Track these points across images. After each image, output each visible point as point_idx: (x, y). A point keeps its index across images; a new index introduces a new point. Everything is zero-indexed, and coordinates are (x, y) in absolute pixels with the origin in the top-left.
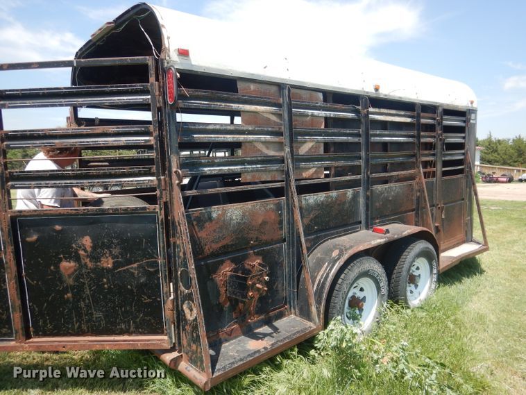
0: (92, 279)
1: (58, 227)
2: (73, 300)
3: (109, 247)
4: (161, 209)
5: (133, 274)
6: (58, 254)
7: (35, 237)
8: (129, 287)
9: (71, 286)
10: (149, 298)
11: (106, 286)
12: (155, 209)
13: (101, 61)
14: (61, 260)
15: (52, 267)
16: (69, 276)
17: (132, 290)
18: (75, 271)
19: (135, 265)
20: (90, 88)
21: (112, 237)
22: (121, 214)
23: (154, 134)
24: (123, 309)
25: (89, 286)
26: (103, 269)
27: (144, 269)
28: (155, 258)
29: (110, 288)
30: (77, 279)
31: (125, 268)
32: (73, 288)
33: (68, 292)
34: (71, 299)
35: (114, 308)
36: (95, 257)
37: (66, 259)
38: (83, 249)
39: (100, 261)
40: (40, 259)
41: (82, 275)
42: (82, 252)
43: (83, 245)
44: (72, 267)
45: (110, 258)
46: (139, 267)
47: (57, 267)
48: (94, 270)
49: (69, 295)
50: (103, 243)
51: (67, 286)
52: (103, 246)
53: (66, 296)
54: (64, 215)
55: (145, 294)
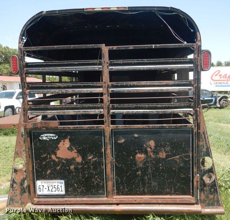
0: (153, 164)
1: (136, 135)
2: (142, 175)
3: (164, 147)
4: (195, 126)
5: (176, 161)
6: (135, 150)
7: (123, 141)
8: (174, 168)
9: (141, 167)
10: (184, 175)
11: (161, 168)
12: (192, 126)
13: (168, 45)
14: (136, 153)
15: (131, 157)
16: (141, 162)
17: (175, 170)
18: (144, 159)
19: (178, 157)
20: (161, 60)
21: (166, 141)
22: (173, 128)
23: (195, 86)
24: (169, 181)
25: (151, 167)
26: (160, 158)
27: (183, 158)
28: (189, 153)
29: (163, 169)
30: (145, 164)
31: (172, 158)
32: (142, 168)
33: (139, 171)
34: (140, 175)
35: (164, 180)
36: (156, 152)
37: (139, 152)
38: (149, 148)
39: (159, 154)
40: (124, 153)
41: (148, 162)
42: (149, 149)
43: (150, 145)
44: (142, 157)
45: (164, 153)
46: (180, 157)
47: (134, 157)
48: (155, 159)
49: (140, 172)
50: (161, 144)
51: (139, 168)
52: (161, 146)
53: (137, 173)
54: (141, 129)
55: (182, 173)
